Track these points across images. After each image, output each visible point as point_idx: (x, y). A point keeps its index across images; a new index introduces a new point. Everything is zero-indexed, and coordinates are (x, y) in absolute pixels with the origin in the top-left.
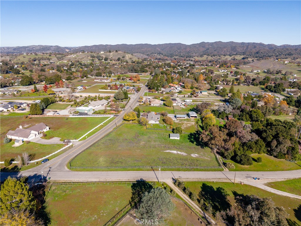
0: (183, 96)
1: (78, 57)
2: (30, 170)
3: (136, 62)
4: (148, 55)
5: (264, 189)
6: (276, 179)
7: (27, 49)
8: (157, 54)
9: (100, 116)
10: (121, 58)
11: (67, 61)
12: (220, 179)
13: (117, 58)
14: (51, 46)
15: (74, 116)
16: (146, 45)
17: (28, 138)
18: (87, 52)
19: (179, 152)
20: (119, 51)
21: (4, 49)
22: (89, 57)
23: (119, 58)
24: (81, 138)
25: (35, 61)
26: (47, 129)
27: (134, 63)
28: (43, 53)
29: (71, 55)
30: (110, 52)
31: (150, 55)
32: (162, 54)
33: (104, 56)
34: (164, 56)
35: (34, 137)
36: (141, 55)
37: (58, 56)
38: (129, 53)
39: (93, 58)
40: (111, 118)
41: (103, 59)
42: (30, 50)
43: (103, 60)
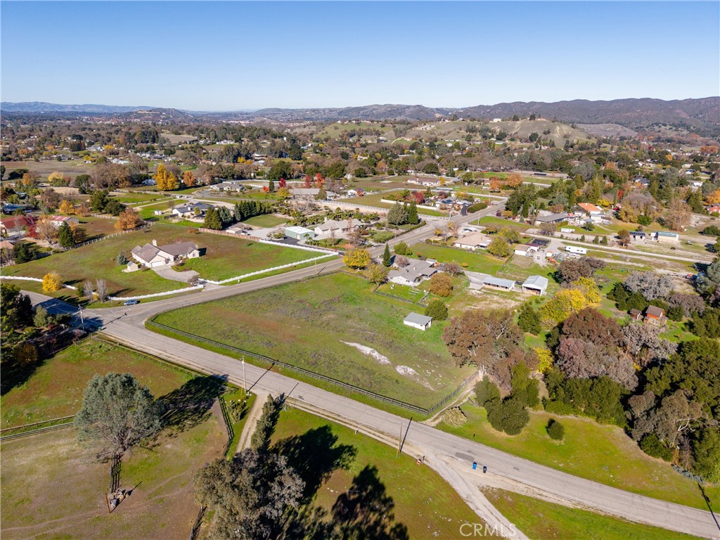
0: (580, 237)
1: (439, 131)
2: (100, 309)
3: (577, 146)
4: (637, 129)
5: (464, 496)
6: (545, 494)
7: (361, 112)
8: (668, 127)
9: (312, 249)
10: (540, 134)
11: (413, 139)
12: (383, 433)
13: (530, 135)
14: (408, 107)
15: (271, 243)
16: (646, 102)
17: (151, 262)
18: (461, 119)
19: (376, 354)
20: (539, 117)
21: (324, 111)
22: (463, 132)
23: (534, 134)
24: (226, 281)
25: (352, 136)
26: (194, 255)
27: (572, 147)
28: (372, 121)
29: (425, 124)
30: (516, 119)
31: (647, 130)
32: (688, 128)
33: (498, 130)
34: (692, 131)
35: (162, 263)
36: (617, 127)
37: (398, 126)
38: (565, 123)
39: (471, 134)
40: (327, 256)
41: (495, 136)
42: (347, 114)
43: (492, 139)
